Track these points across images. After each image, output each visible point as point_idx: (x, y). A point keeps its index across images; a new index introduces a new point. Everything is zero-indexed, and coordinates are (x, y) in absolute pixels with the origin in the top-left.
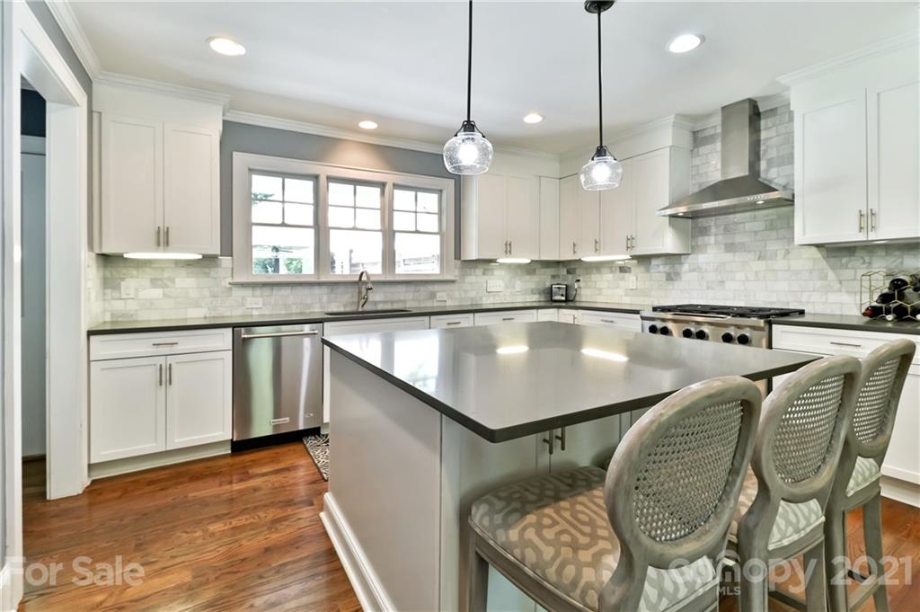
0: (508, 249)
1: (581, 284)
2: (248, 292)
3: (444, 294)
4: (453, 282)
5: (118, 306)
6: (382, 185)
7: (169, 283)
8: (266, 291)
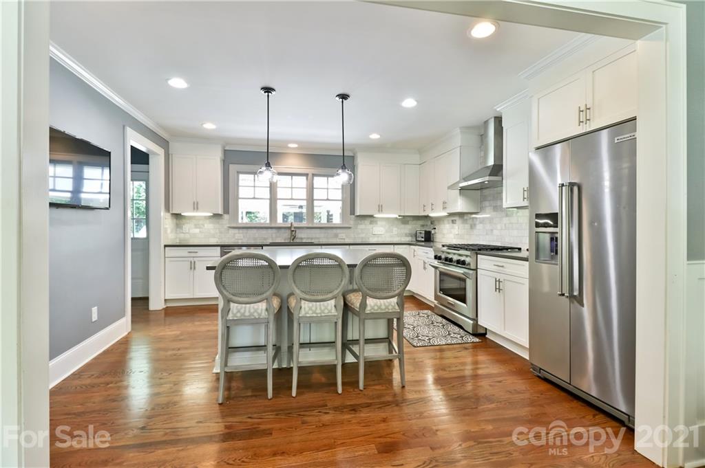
0: (380, 209)
1: (436, 230)
2: (236, 231)
3: (344, 235)
4: (350, 228)
5: (182, 235)
6: (307, 175)
7: (202, 226)
8: (245, 231)
